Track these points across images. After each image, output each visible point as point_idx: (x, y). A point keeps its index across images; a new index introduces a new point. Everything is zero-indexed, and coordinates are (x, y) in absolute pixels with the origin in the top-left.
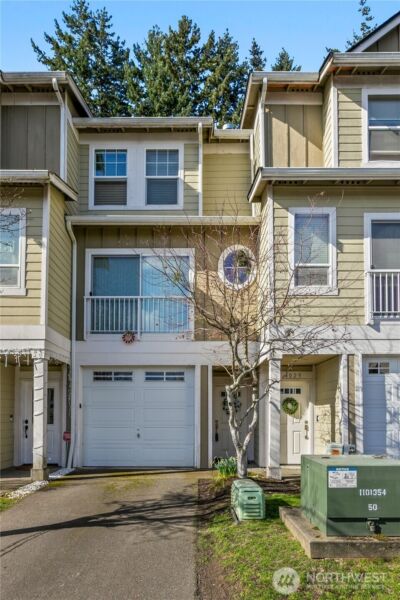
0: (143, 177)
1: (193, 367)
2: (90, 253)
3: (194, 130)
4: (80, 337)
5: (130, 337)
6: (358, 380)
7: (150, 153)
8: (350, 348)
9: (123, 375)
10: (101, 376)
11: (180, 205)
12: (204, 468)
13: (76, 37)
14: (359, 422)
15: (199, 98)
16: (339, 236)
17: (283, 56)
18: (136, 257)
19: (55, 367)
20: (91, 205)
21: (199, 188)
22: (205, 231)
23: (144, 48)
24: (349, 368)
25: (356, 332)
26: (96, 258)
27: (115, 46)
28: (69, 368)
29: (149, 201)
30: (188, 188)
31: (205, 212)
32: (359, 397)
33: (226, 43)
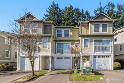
0: (64, 33)
1: (71, 57)
2: (56, 43)
3: (71, 27)
4: (55, 53)
5: (62, 53)
6: (92, 58)
7: (65, 30)
8: (91, 55)
9: (61, 58)
10: (58, 58)
11: (69, 37)
12: (72, 69)
13: (53, 8)
14: (92, 63)
15: (73, 17)
16: (90, 41)
17: (87, 11)
18: (63, 44)
19: (52, 57)
20: (57, 37)
21: (72, 35)
22: (73, 40)
23: (64, 10)
24: (91, 57)
25: (92, 53)
26: (57, 44)
27: (59, 9)
28: (54, 57)
29: (65, 36)
30: (70, 34)
31: (73, 38)
32: (92, 61)
33: (78, 9)
